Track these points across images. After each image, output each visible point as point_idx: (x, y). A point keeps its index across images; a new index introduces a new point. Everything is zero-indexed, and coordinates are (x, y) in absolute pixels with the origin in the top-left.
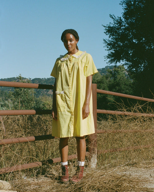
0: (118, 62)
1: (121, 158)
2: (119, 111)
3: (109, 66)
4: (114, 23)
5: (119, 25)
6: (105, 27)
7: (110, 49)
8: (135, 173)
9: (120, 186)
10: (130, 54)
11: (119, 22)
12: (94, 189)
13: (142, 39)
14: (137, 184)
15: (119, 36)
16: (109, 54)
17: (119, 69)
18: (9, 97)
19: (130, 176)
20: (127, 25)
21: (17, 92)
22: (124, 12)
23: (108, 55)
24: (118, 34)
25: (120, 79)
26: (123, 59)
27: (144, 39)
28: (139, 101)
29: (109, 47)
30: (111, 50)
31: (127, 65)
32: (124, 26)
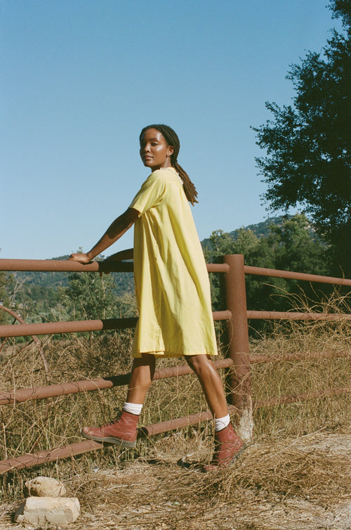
0: (290, 206)
1: (307, 414)
2: (295, 311)
3: (273, 218)
4: (276, 121)
5: (289, 125)
6: (258, 130)
7: (273, 179)
8: (338, 446)
9: (305, 475)
10: (316, 186)
11: (288, 119)
12: (248, 486)
13: (341, 152)
14: (343, 470)
15: (289, 150)
16: (269, 190)
17: (296, 222)
18: (58, 300)
19: (328, 452)
20: (305, 124)
21: (75, 288)
22: (297, 96)
23: (268, 193)
24: (287, 144)
25: (300, 244)
26: (301, 200)
27: (345, 152)
28: (337, 286)
29: (269, 174)
30: (274, 181)
31: (312, 211)
32: (300, 125)
